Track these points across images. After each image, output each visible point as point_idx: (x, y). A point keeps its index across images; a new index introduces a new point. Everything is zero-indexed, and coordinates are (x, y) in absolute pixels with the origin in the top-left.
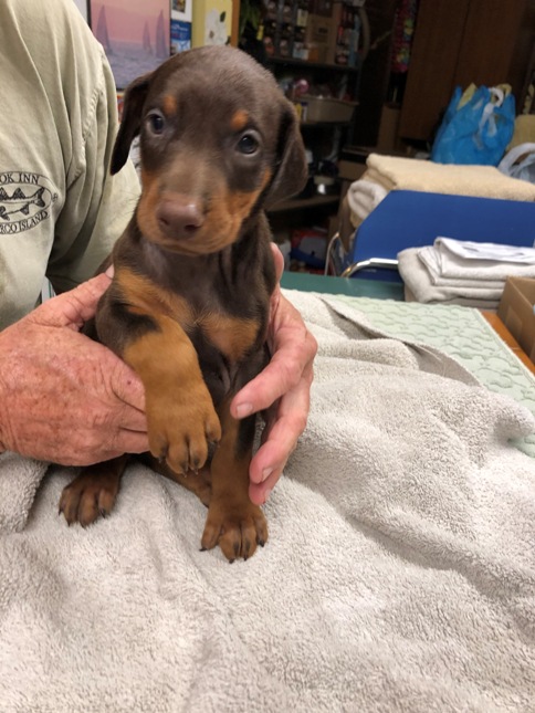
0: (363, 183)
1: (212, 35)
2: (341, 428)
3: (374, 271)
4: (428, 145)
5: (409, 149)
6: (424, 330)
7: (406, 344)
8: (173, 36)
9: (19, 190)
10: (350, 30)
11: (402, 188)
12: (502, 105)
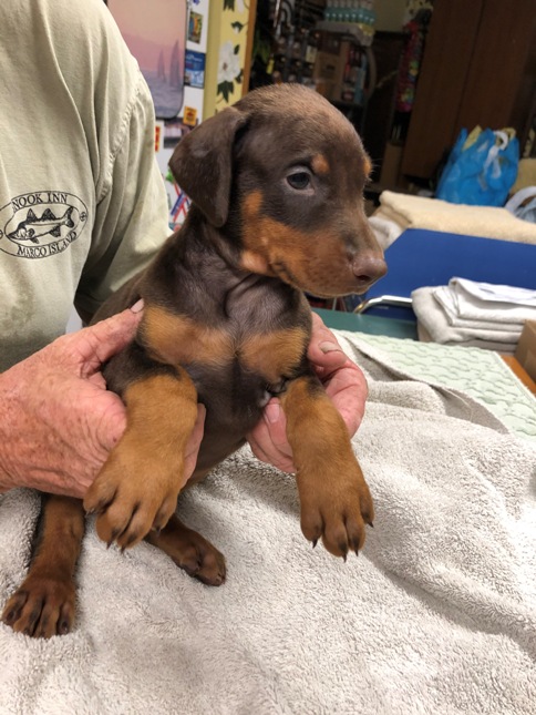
0: (377, 219)
1: (225, 66)
3: (386, 308)
4: (431, 184)
5: (411, 186)
6: (445, 372)
7: (432, 387)
8: (188, 66)
9: (49, 210)
10: (357, 69)
11: (417, 227)
12: (506, 149)
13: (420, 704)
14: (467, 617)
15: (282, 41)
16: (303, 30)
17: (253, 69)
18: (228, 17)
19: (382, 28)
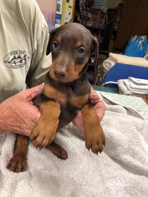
0: (108, 60)
1: (66, 18)
2: (109, 132)
3: (110, 85)
4: (122, 51)
5: (117, 51)
6: (127, 103)
7: (124, 107)
8: (56, 18)
9: (19, 56)
10: (102, 19)
11: (119, 63)
12: (144, 41)
13: (121, 194)
14: (134, 171)
15: (82, 11)
16: (88, 8)
17: (74, 19)
18: (68, 5)
19: (109, 8)
